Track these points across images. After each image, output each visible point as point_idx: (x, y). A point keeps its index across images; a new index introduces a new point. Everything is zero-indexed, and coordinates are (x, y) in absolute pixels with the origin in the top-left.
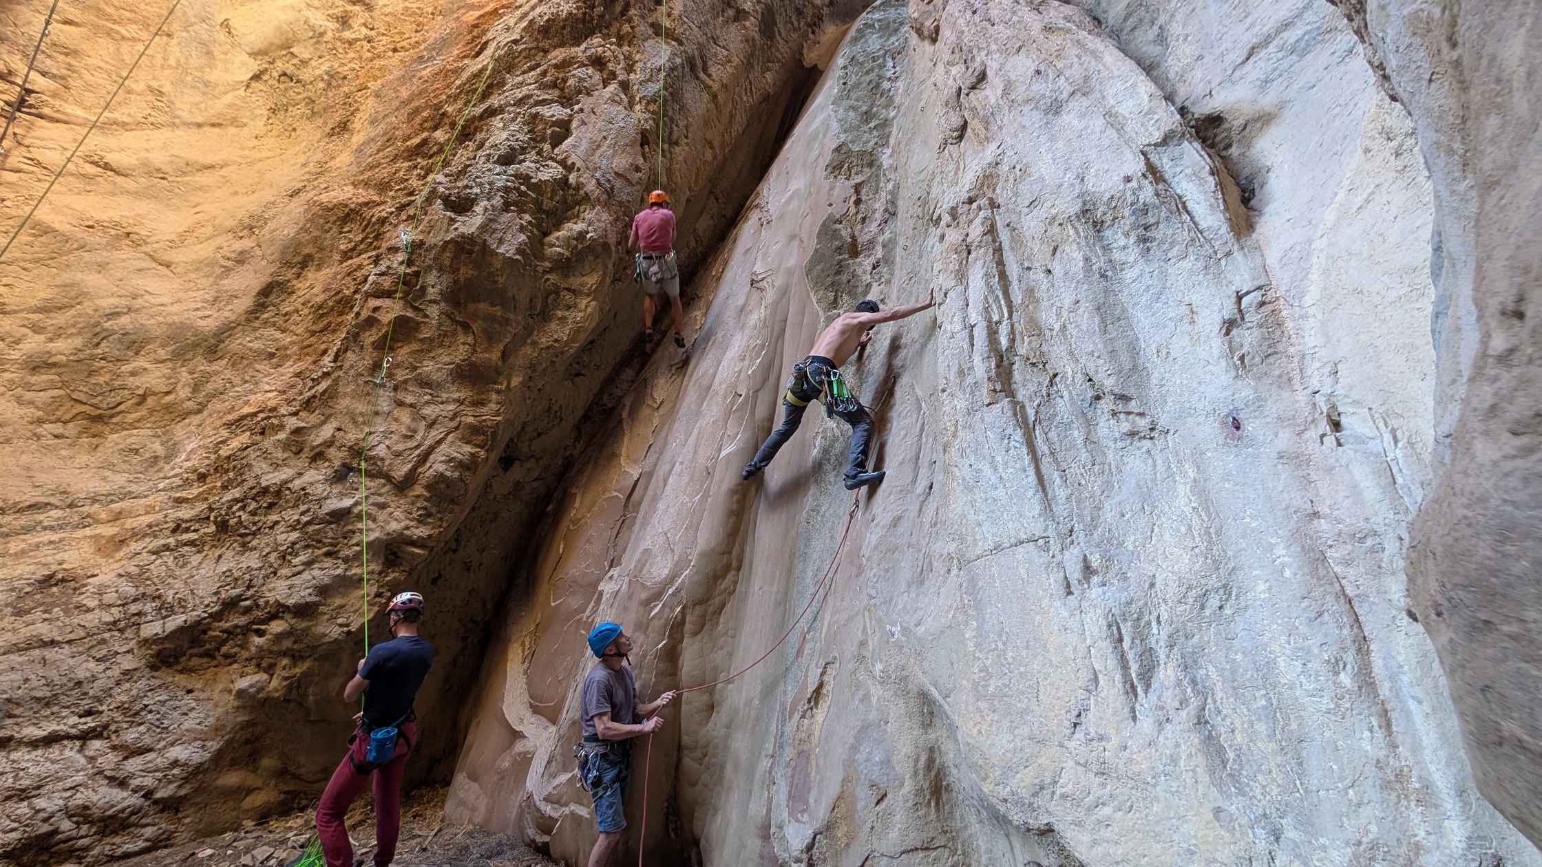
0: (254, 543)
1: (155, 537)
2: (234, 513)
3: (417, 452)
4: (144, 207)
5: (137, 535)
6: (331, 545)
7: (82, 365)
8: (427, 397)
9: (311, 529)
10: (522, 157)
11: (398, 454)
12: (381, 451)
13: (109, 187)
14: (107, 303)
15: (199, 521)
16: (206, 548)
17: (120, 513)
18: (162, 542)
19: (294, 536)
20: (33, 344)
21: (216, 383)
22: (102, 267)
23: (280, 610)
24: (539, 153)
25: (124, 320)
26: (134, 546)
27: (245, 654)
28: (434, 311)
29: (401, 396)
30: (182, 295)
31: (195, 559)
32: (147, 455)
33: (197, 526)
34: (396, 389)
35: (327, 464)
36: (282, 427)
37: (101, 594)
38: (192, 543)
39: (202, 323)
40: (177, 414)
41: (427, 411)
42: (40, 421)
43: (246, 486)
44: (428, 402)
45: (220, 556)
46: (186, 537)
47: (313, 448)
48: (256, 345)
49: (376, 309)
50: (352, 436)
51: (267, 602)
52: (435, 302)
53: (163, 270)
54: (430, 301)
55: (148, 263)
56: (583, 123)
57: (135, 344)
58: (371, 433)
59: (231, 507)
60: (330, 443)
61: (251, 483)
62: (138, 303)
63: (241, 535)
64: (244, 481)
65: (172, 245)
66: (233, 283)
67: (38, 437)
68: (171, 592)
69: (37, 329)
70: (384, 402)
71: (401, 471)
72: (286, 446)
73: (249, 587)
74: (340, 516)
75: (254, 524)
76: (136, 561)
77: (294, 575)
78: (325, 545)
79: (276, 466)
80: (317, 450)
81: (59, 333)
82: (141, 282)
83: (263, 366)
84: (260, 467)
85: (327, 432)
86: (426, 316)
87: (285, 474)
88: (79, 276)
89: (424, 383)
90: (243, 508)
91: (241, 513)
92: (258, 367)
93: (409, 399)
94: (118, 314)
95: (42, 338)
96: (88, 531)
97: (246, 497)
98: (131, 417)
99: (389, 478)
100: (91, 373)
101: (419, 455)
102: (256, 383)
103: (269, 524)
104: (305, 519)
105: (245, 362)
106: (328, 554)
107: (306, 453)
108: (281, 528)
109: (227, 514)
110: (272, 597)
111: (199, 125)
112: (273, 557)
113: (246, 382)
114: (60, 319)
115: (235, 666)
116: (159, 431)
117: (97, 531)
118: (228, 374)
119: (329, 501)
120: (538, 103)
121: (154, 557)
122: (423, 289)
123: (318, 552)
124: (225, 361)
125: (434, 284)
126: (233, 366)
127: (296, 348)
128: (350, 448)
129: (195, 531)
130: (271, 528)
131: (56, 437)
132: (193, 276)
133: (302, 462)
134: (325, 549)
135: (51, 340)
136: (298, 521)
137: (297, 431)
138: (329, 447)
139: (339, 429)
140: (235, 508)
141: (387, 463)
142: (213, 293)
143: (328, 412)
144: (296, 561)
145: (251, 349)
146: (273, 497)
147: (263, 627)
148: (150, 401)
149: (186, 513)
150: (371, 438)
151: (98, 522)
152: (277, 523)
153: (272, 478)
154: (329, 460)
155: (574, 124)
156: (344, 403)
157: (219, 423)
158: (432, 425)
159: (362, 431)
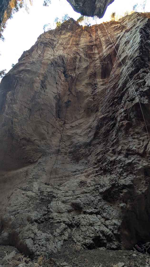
0: (113, 172)
1: (94, 174)
2: (107, 167)
3: (143, 147)
4: (77, 130)
5: (91, 174)
6: (130, 171)
7: (75, 152)
8: (139, 136)
9: (125, 167)
10: (139, 89)
11: (139, 148)
12: (134, 148)
13: (73, 129)
14: (76, 142)
15: (100, 170)
16: (103, 175)
17: (86, 171)
18: (95, 175)
19: (121, 169)
20: (69, 150)
21: (92, 149)
22: (74, 138)
23: (124, 187)
24: (142, 87)
25: (78, 144)
26: (91, 176)
27: (119, 198)
28: (134, 120)
29: (134, 137)
30: (84, 139)
31: (102, 177)
32: (85, 163)
33: (99, 171)
34: (132, 136)
35: (122, 154)
36: (110, 150)
37: (90, 184)
38: (100, 174)
39: (87, 141)
40: (87, 156)
41: (141, 138)
42: (71, 160)
43: (107, 162)
44: (140, 137)
45: (107, 176)
46: (99, 173)
47: (118, 152)
48: (96, 142)
49: (122, 123)
50: (126, 147)
51: (121, 185)
52: (133, 118)
53: (81, 137)
54: (132, 118)
55: (79, 136)
56: (147, 80)
57: (80, 147)
58: (129, 146)
59: (105, 166)
60: (121, 150)
61: (108, 161)
62: (79, 142)
63: (110, 171)
64: (106, 161)
65: (81, 133)
66: (90, 135)
67: (72, 162)
68: (101, 183)
69: (69, 148)
70: (130, 139)
71: (141, 151)
72: (112, 153)
73: (116, 181)
74: (130, 164)
75: (111, 169)
76: (93, 178)
77: (124, 178)
78: (129, 171)
79: (112, 157)
80: (119, 152)
81: (72, 148)
82: (79, 139)
83: (98, 145)
84: (109, 157)
85: (120, 148)
86: (132, 121)
87: (114, 158)
88: (72, 140)
89: (138, 133)
90: (108, 166)
91: (108, 167)
92: (97, 145)
93: (136, 137)
94: (77, 143)
95: (70, 149)
96: (83, 174)
97: (108, 164)
98: (82, 157)
99: (138, 154)
100: (76, 152)
101: (144, 147)
102: (98, 148)
103: (114, 168)
104: (123, 165)
105: (95, 145)
106: (130, 173)
107: (117, 153)
108: (117, 168)
109: (105, 168)
110: (121, 183)
111: (80, 119)
112: (118, 175)
113: (96, 148)
114: (71, 146)
115: (118, 201)
116: (86, 159)
117: (84, 174)
118: (93, 148)
119: (126, 161)
120: (136, 82)
121: (95, 177)
122: (130, 116)
123: (128, 173)
124: (92, 146)
125: (132, 115)
126: (93, 146)
127: (102, 141)
128: (126, 150)
129: (100, 172)
130: (115, 169)
131: (73, 162)
132: (84, 136)
133: (116, 155)
134: (129, 172)
135: (71, 149)
136: (121, 166)
137: (113, 150)
138: (121, 151)
139: (122, 147)
140: (107, 166)
141: (137, 150)
142: (88, 137)
143: (118, 145)
144: (124, 175)
145: (96, 143)
146: (113, 163)
147: (121, 191)
148: (83, 155)
149: (97, 169)
150: (130, 146)
151: (84, 173)
152: (116, 168)
153: (112, 159)
154: (123, 153)
155: (146, 81)
156: (121, 142)
157: (94, 155)
158: (143, 141)
159: (128, 146)
